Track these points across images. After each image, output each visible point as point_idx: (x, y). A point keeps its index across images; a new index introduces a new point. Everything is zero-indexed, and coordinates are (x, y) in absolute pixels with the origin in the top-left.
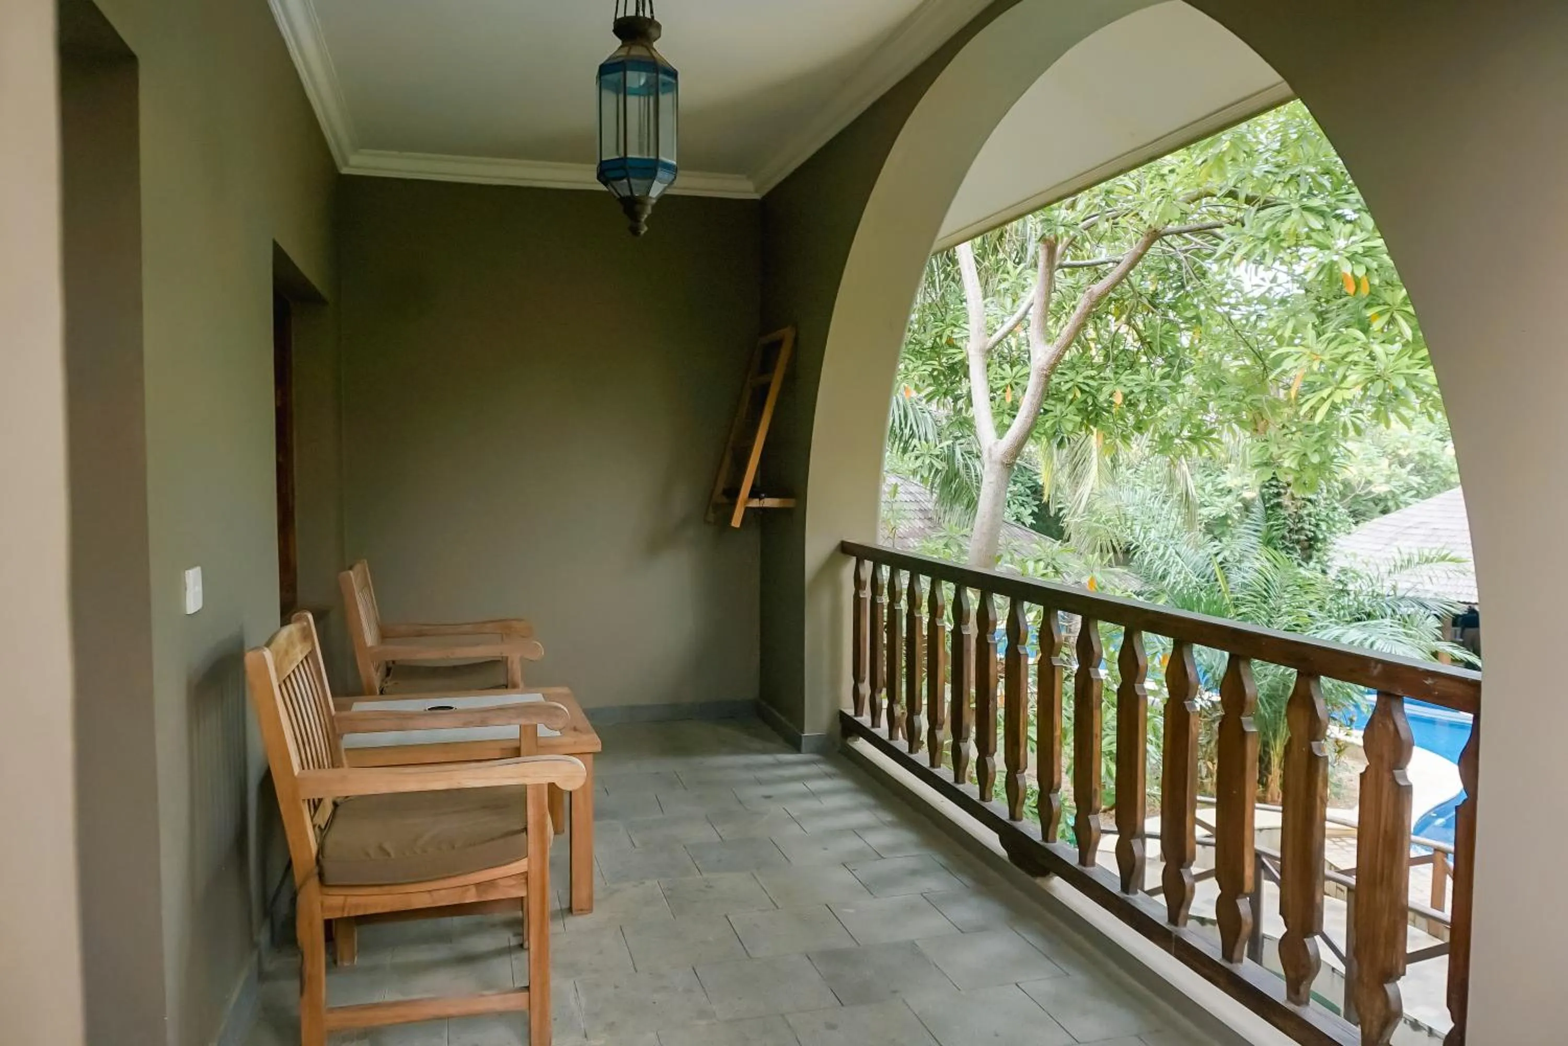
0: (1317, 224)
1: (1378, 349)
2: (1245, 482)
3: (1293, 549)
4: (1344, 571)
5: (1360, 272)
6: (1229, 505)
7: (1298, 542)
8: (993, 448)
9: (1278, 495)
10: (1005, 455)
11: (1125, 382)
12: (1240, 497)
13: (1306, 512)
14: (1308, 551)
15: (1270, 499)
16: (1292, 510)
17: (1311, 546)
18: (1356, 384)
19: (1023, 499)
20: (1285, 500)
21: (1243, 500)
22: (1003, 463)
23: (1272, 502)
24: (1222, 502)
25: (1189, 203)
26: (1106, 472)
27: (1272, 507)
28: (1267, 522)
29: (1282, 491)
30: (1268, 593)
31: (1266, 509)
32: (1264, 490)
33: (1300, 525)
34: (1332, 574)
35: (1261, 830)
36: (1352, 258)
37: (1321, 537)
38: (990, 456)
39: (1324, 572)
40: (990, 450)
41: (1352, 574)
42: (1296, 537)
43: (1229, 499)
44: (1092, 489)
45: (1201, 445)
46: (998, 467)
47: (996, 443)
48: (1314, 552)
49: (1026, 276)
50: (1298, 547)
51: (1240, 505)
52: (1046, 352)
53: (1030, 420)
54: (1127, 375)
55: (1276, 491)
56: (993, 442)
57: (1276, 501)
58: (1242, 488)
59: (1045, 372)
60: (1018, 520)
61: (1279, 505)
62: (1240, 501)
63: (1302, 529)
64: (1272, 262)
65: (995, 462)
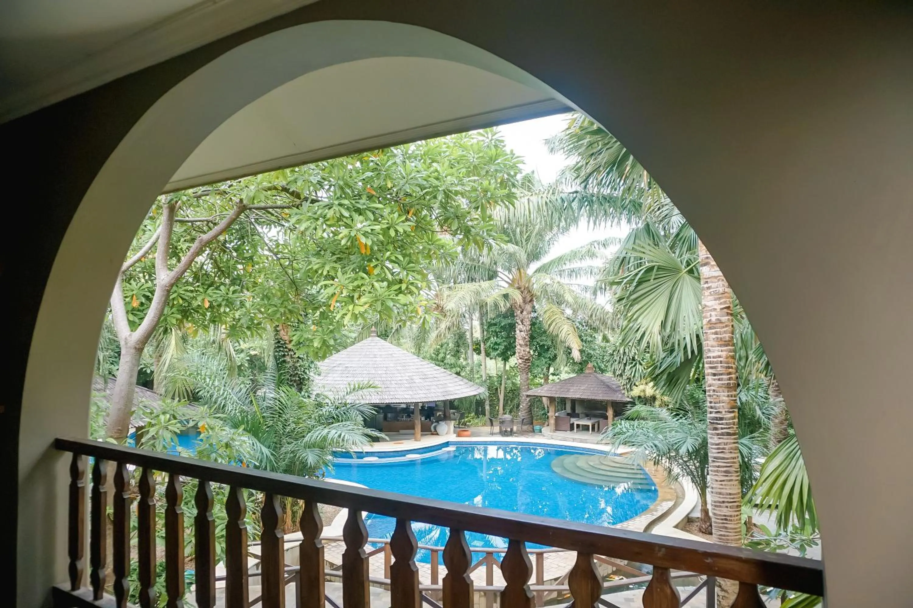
0: (346, 214)
1: (376, 285)
2: (251, 346)
3: (293, 385)
4: (318, 395)
5: (369, 243)
6: (242, 359)
7: (295, 381)
8: (128, 338)
9: (284, 356)
10: (137, 343)
11: (211, 294)
12: (248, 354)
13: (299, 364)
14: (300, 386)
15: (279, 359)
16: (291, 364)
17: (301, 383)
18: (366, 303)
19: (114, 360)
20: (288, 359)
21: (250, 356)
22: (136, 348)
23: (281, 360)
24: (239, 357)
25: (266, 191)
26: (181, 344)
27: (281, 363)
28: (278, 372)
29: (286, 354)
30: (282, 410)
31: (278, 364)
32: (276, 354)
33: (295, 372)
34: (313, 397)
35: (287, 550)
36: (365, 234)
37: (307, 378)
38: (126, 344)
39: (309, 397)
40: (126, 339)
41: (322, 397)
42: (294, 379)
43: (242, 355)
44: (172, 356)
45: (253, 331)
46: (133, 351)
47: (130, 335)
48: (303, 386)
49: (146, 224)
50: (295, 384)
51: (248, 358)
52: (168, 275)
53: (156, 320)
54: (213, 290)
55: (283, 354)
56: (129, 334)
57: (283, 359)
58: (249, 349)
59: (167, 288)
60: (110, 373)
61: (284, 361)
62: (248, 356)
63: (297, 374)
64: (322, 232)
65: (130, 348)
